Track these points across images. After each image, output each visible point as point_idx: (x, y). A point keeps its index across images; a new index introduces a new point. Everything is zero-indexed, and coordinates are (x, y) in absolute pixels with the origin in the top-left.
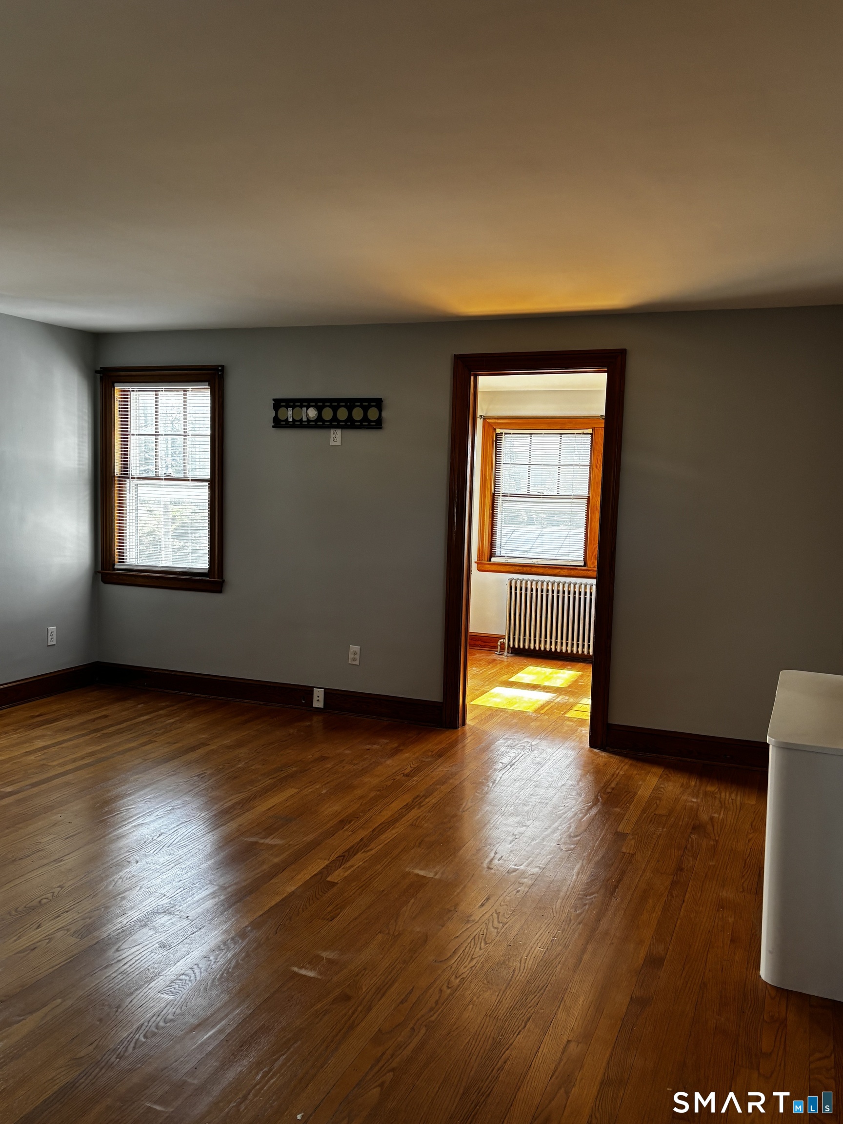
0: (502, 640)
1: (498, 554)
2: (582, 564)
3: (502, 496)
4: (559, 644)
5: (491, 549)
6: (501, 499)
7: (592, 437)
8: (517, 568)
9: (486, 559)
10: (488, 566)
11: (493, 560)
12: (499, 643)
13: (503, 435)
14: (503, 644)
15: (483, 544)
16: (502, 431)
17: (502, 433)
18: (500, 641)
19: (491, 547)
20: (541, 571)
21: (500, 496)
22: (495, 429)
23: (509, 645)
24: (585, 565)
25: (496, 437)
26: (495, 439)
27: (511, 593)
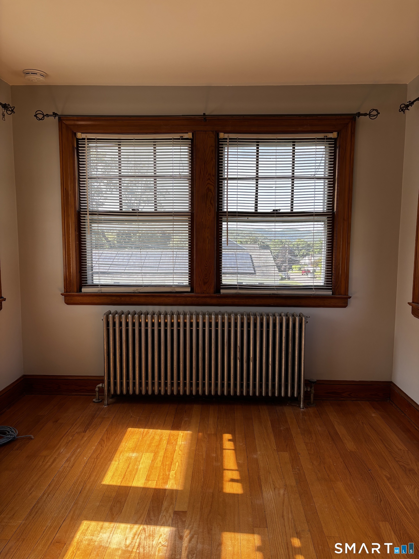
0: (100, 385)
1: (89, 282)
2: (189, 289)
3: (90, 214)
4: (169, 385)
5: (81, 278)
6: (88, 217)
7: (192, 142)
8: (114, 298)
9: (75, 290)
10: (79, 298)
11: (84, 290)
12: (97, 389)
13: (86, 141)
14: (101, 390)
15: (70, 272)
16: (84, 136)
17: (84, 139)
18: (98, 386)
19: (81, 275)
20: (142, 300)
21: (87, 214)
22: (75, 134)
23: (109, 390)
24: (192, 291)
25: (78, 144)
26: (75, 146)
27: (108, 330)
